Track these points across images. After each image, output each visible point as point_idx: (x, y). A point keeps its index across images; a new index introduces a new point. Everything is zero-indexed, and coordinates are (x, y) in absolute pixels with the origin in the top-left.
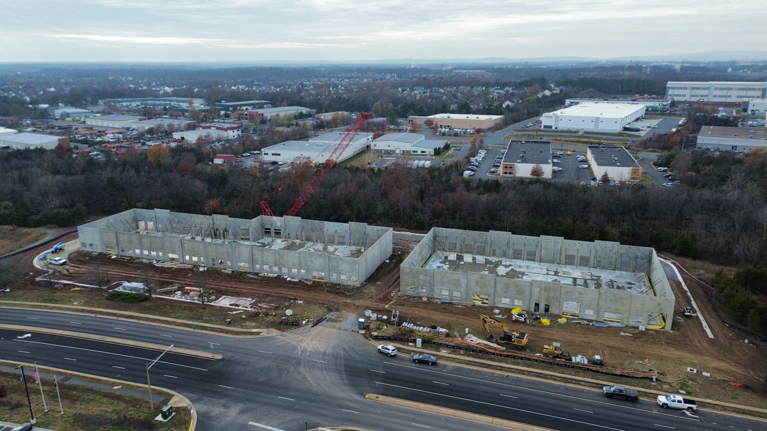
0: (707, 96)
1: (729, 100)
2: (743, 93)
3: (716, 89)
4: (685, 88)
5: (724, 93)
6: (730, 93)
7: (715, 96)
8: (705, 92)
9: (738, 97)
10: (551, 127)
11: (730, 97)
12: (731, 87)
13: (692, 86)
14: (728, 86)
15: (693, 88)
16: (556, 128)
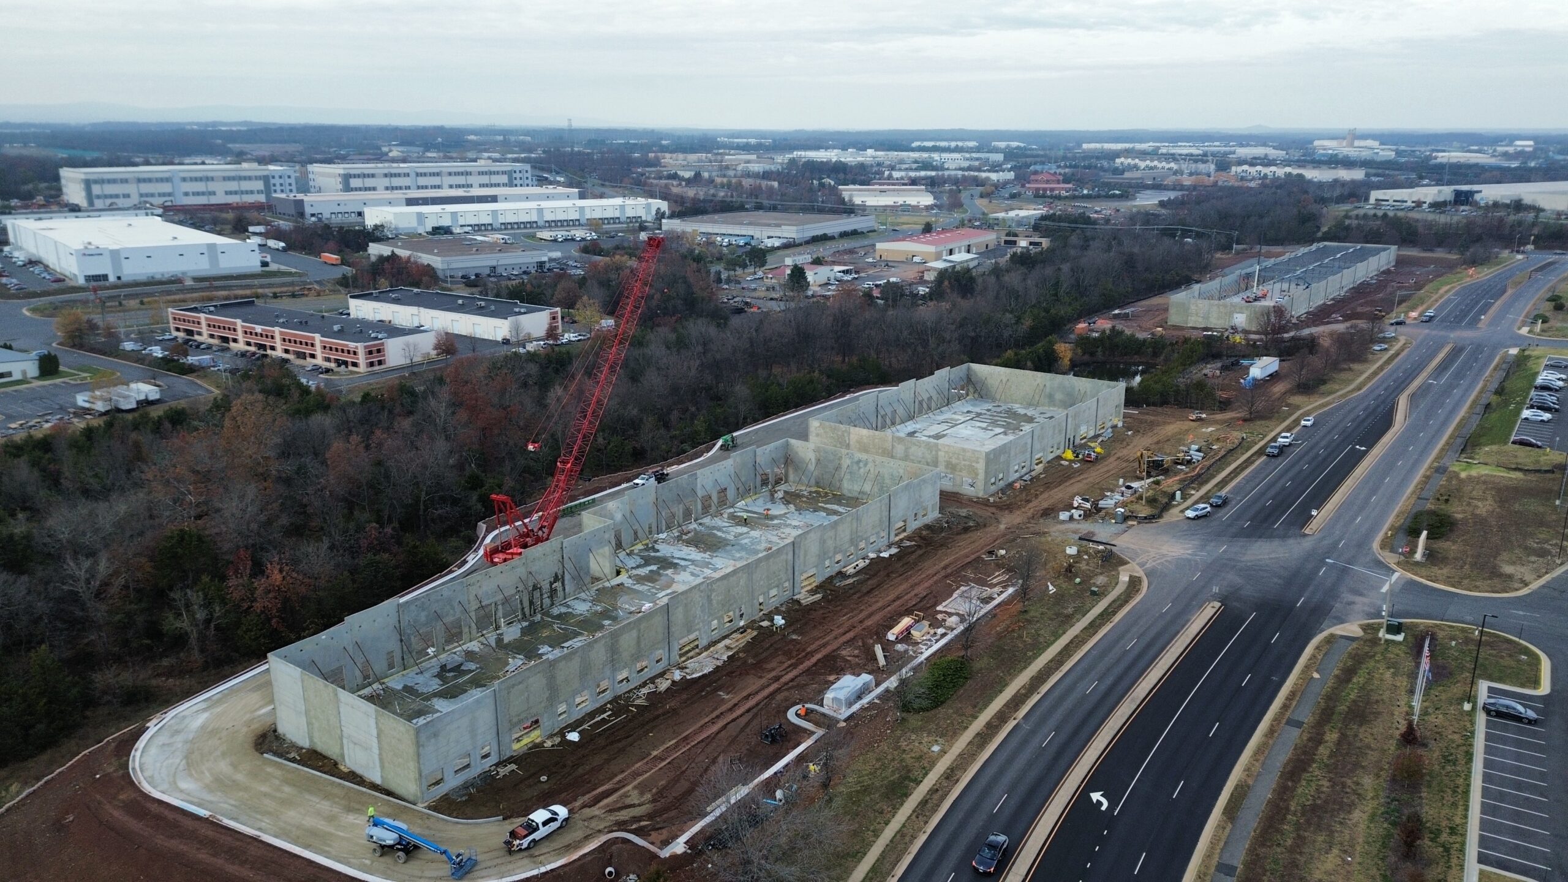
0: (169, 195)
1: (214, 200)
2: (233, 186)
3: (184, 180)
4: (125, 181)
5: (200, 187)
6: (212, 186)
7: (186, 194)
8: (166, 188)
9: (227, 193)
10: (105, 277)
11: (214, 193)
12: (210, 174)
13: (137, 175)
14: (205, 174)
15: (140, 181)
16: (119, 278)
